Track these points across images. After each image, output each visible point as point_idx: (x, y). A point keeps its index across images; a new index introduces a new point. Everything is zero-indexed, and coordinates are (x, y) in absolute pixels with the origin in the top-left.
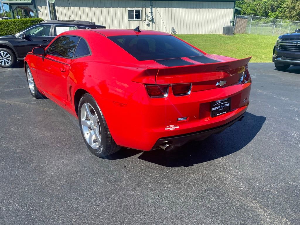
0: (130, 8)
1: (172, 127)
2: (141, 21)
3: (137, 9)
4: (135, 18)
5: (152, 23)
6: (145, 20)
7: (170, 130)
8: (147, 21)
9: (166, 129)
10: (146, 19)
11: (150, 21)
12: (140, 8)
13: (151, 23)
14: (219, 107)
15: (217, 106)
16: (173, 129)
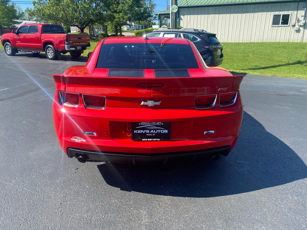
0: (276, 12)
1: (78, 139)
2: (289, 26)
3: (286, 13)
4: (281, 23)
5: (304, 28)
6: (294, 26)
7: (76, 141)
8: (297, 26)
9: (72, 139)
10: (296, 24)
11: (301, 26)
12: (290, 12)
13: (302, 29)
14: (148, 131)
15: (143, 129)
16: (79, 141)
